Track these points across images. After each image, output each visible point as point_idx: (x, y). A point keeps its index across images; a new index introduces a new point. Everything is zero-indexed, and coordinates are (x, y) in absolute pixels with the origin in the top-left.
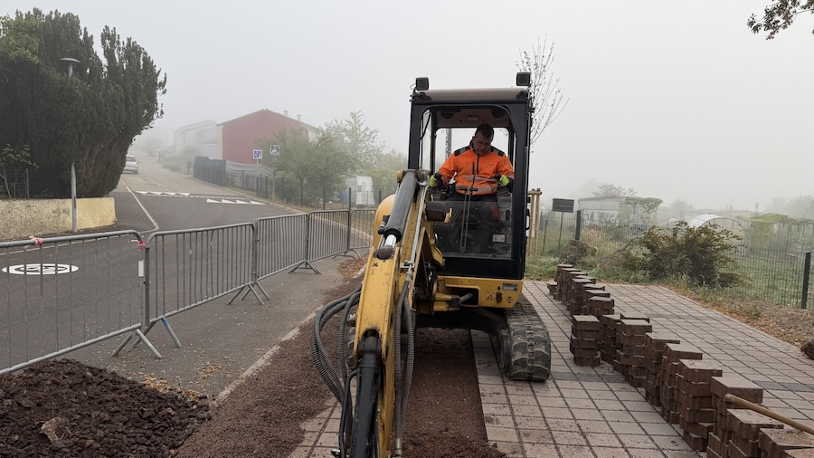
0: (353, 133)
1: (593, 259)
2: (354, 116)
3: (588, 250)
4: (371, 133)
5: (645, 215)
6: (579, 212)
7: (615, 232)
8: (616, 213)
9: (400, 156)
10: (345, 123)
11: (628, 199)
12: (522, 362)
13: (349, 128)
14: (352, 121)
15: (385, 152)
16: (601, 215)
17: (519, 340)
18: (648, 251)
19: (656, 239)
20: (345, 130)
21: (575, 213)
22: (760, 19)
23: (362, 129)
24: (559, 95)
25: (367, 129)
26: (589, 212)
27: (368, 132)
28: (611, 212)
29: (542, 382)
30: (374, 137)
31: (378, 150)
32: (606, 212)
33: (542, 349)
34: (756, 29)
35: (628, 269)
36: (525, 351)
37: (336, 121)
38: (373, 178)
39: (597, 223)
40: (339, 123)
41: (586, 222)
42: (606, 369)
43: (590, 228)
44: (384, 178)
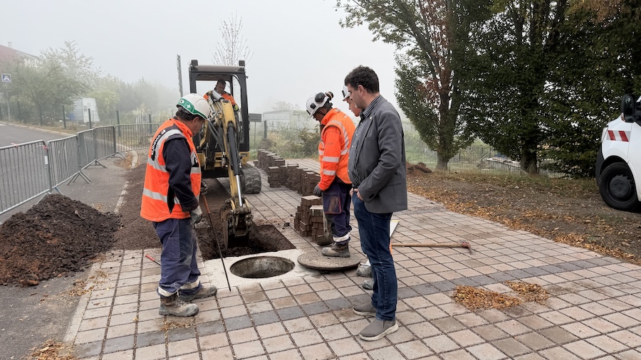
0: (69, 60)
1: (275, 148)
2: (68, 45)
3: (273, 143)
4: (87, 60)
5: (305, 122)
6: (265, 122)
7: (287, 134)
8: (288, 121)
9: (115, 79)
10: (60, 51)
11: (294, 112)
12: (250, 185)
13: (65, 55)
14: (67, 49)
15: (101, 76)
16: (278, 123)
17: (248, 176)
18: (303, 142)
19: (306, 135)
20: (62, 58)
21: (263, 123)
22: (344, 22)
23: (78, 55)
24: (248, 50)
25: (83, 57)
26: (271, 122)
27: (83, 59)
28: (284, 121)
29: (258, 193)
30: (90, 64)
31: (95, 74)
32: (281, 121)
33: (258, 179)
34: (342, 26)
35: (294, 151)
36: (251, 181)
37: (51, 50)
38: (96, 99)
39: (276, 128)
40: (55, 51)
41: (270, 128)
42: (283, 187)
43: (272, 132)
44: (107, 99)
